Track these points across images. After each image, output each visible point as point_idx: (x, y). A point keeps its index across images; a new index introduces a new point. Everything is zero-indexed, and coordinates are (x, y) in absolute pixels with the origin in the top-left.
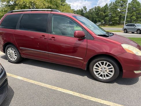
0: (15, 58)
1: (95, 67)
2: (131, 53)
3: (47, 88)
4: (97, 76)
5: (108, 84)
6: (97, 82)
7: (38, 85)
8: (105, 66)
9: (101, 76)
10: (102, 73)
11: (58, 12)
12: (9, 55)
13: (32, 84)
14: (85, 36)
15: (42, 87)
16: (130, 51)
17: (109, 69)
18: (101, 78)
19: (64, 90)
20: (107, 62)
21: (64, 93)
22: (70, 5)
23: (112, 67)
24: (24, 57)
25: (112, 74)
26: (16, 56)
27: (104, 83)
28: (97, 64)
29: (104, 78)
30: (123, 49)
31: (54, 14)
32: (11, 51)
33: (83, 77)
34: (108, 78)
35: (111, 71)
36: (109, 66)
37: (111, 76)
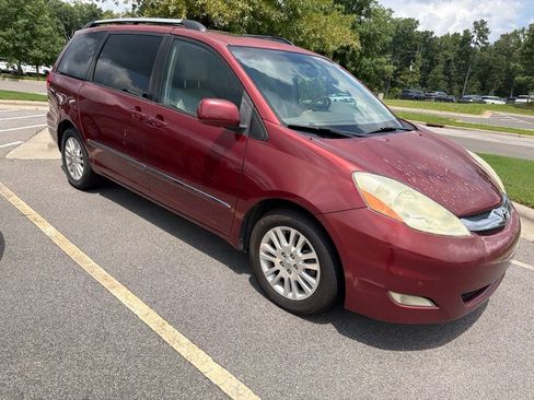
1: (265, 245)
3: (89, 277)
4: (270, 279)
6: (264, 302)
7: (75, 263)
8: (293, 249)
9: (282, 281)
10: (283, 273)
12: (70, 159)
13: (64, 255)
14: (239, 122)
15: (79, 271)
16: (381, 204)
17: (306, 261)
18: (279, 289)
19: (132, 296)
23: (313, 255)
24: (97, 170)
25: (314, 282)
26: (82, 165)
27: (285, 313)
28: (271, 234)
29: (290, 296)
32: (72, 146)
34: (300, 296)
35: (313, 274)
36: (305, 249)
37: (310, 292)
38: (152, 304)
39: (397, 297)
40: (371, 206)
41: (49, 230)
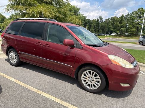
0: (15, 61)
1: (83, 76)
2: (117, 64)
3: (33, 91)
4: (85, 85)
5: (95, 95)
6: (84, 91)
7: (26, 88)
8: (92, 76)
9: (89, 85)
10: (89, 83)
11: (55, 21)
12: (11, 58)
13: (21, 86)
14: (74, 45)
15: (29, 90)
16: (116, 62)
17: (96, 79)
18: (88, 87)
19: (48, 95)
20: (94, 72)
21: (46, 98)
22: (83, 15)
23: (98, 77)
25: (99, 84)
26: (16, 59)
27: (91, 93)
28: (85, 73)
29: (92, 89)
30: (109, 60)
31: (50, 24)
33: (73, 85)
34: (95, 88)
35: (98, 82)
36: (96, 75)
37: (98, 87)
38: (55, 96)
39: (122, 85)
40: (114, 63)
41: (13, 79)
